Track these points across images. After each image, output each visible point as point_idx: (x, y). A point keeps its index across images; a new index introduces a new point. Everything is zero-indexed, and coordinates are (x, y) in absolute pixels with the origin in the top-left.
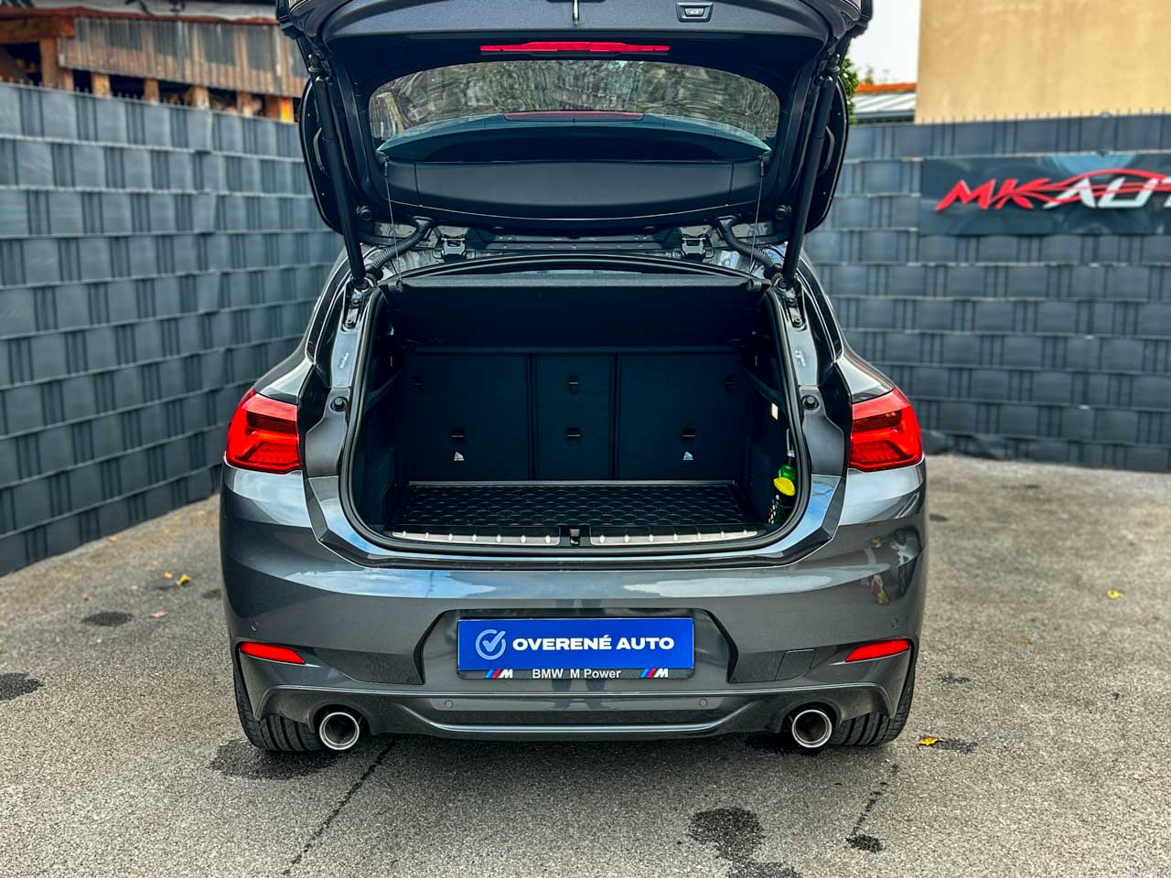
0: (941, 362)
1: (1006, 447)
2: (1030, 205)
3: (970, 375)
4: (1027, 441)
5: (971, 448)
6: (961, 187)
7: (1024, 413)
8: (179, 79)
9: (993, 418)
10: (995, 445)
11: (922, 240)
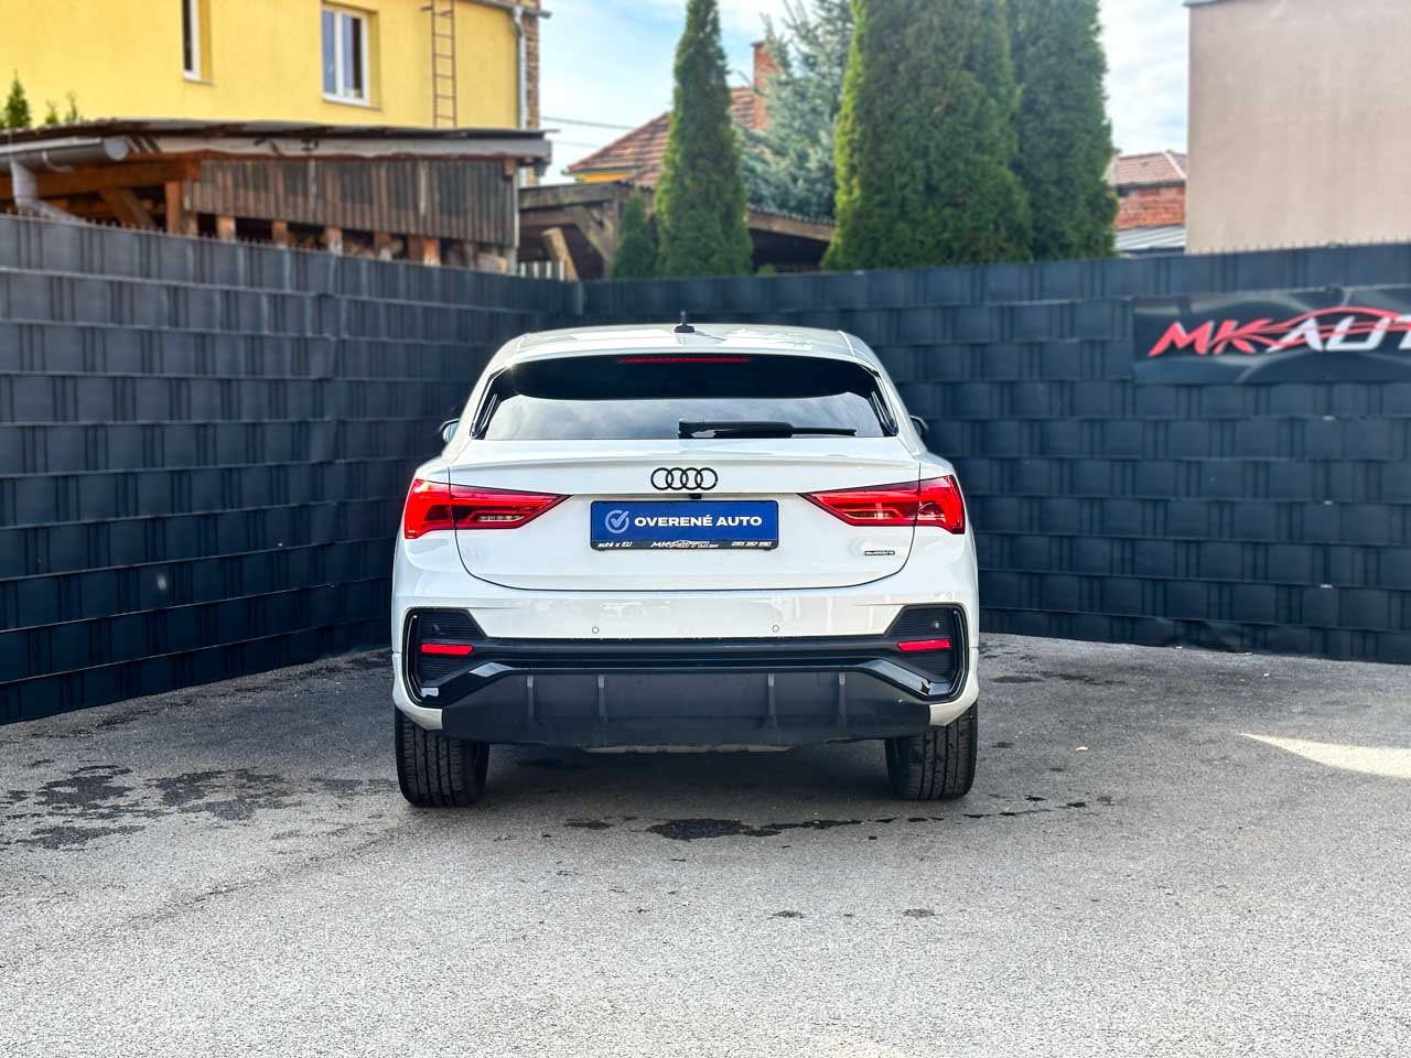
0: (1166, 534)
1: (1241, 635)
2: (1251, 349)
3: (1199, 549)
5: (1204, 638)
6: (1176, 330)
7: (1261, 594)
8: (310, 221)
9: (1226, 599)
10: (1228, 634)
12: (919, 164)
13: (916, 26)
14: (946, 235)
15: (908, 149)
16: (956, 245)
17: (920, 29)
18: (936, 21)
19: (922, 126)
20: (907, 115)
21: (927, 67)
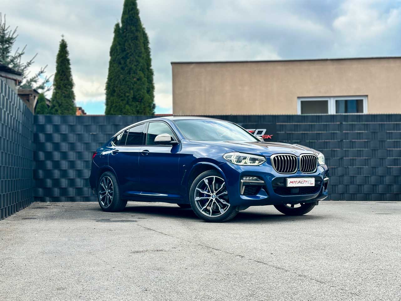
12: (132, 91)
13: (129, 59)
14: (138, 108)
15: (128, 87)
16: (140, 111)
17: (130, 60)
18: (134, 59)
19: (132, 82)
20: (128, 80)
21: (133, 69)
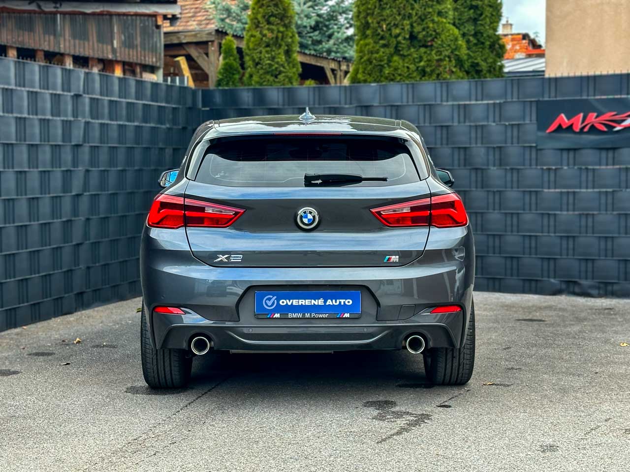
0: (555, 233)
1: (599, 288)
2: (605, 129)
3: (574, 241)
4: (613, 283)
5: (577, 290)
6: (562, 117)
7: (609, 265)
8: (57, 50)
9: (590, 269)
10: (591, 287)
11: (539, 152)
12: (407, 22)
14: (423, 64)
15: (399, 14)
16: (428, 70)
